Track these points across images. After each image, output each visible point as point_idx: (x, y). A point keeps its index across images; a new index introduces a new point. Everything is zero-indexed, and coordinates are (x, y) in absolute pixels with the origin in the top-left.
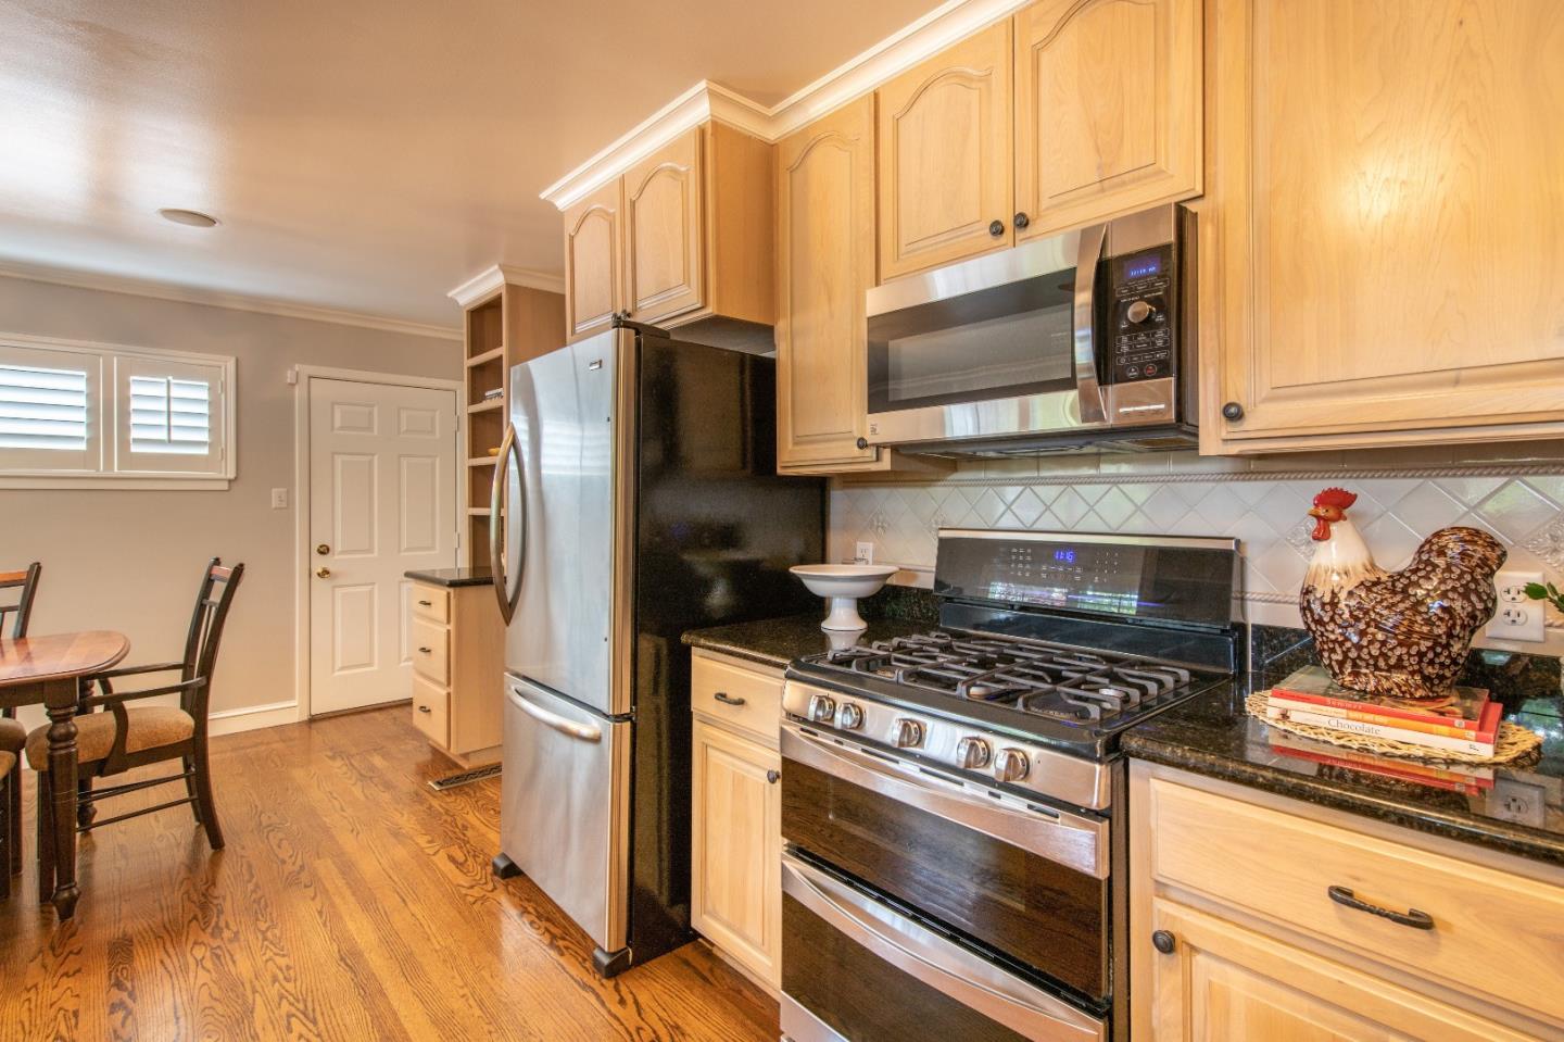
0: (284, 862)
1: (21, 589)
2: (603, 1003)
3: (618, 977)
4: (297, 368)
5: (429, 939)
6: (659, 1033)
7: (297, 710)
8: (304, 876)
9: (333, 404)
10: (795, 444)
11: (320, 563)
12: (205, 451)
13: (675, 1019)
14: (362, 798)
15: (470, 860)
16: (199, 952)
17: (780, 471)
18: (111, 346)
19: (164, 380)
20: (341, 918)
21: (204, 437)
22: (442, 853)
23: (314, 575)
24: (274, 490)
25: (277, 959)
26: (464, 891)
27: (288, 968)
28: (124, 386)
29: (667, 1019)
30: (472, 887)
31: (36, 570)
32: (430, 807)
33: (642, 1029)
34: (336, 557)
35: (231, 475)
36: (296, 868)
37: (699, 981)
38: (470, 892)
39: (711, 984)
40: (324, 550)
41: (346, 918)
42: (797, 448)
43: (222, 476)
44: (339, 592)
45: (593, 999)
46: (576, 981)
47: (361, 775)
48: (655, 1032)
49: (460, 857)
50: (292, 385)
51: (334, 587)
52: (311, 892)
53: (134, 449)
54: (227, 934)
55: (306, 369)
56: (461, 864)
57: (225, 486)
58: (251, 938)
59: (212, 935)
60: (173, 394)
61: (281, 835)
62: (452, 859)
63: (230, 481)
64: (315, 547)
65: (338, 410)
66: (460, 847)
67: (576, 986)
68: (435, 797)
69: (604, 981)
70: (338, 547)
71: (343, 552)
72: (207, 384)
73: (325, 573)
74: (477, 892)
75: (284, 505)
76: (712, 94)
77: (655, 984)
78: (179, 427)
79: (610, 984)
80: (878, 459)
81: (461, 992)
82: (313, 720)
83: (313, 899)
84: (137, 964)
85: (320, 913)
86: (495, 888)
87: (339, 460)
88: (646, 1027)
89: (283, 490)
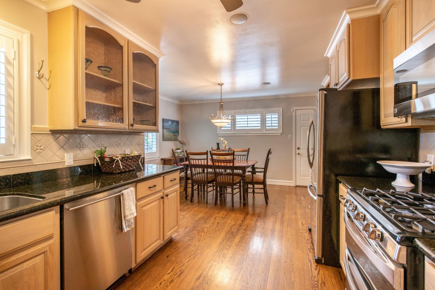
0: (274, 210)
1: (247, 152)
2: (311, 267)
3: (319, 264)
4: (293, 108)
5: (287, 235)
6: (319, 281)
7: (293, 183)
8: (275, 214)
9: (301, 115)
10: (385, 117)
11: (298, 151)
12: (277, 128)
13: (326, 281)
14: (294, 204)
15: (305, 224)
16: (255, 219)
17: (382, 127)
18: (264, 109)
19: (271, 114)
20: (276, 224)
21: (277, 125)
22: (301, 221)
23: (297, 154)
24: (289, 135)
25: (263, 225)
26: (300, 230)
27: (264, 227)
28: (265, 116)
29: (324, 280)
30: (302, 230)
31: (249, 149)
32: (306, 211)
33: (316, 277)
34: (301, 150)
35: (281, 132)
36: (275, 212)
37: (340, 279)
38: (301, 230)
39: (342, 281)
40: (299, 148)
41: (277, 224)
42: (385, 119)
43: (280, 132)
44: (302, 158)
45: (309, 264)
46: (309, 259)
47: (297, 200)
48: (318, 280)
49: (304, 223)
50: (292, 112)
51: (301, 157)
52: (275, 217)
53: (267, 128)
54: (260, 218)
55: (295, 108)
56: (303, 225)
57: (280, 134)
58: (262, 220)
59: (258, 217)
60: (272, 117)
61: (277, 206)
62: (302, 223)
63: (281, 133)
64: (297, 148)
65: (302, 116)
66: (305, 221)
67: (308, 259)
68: (308, 209)
69: (315, 263)
70: (302, 148)
71: (302, 149)
72: (277, 114)
73: (299, 154)
74: (302, 231)
75: (291, 138)
76: (348, 13)
77: (327, 271)
78: (273, 123)
79: (315, 264)
80: (406, 121)
81: (286, 247)
82: (296, 186)
83: (274, 218)
84: (248, 216)
85: (274, 221)
86: (306, 232)
87: (302, 128)
88: (317, 277)
89: (291, 135)
